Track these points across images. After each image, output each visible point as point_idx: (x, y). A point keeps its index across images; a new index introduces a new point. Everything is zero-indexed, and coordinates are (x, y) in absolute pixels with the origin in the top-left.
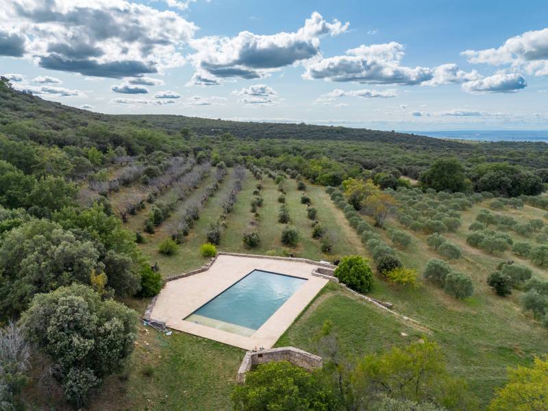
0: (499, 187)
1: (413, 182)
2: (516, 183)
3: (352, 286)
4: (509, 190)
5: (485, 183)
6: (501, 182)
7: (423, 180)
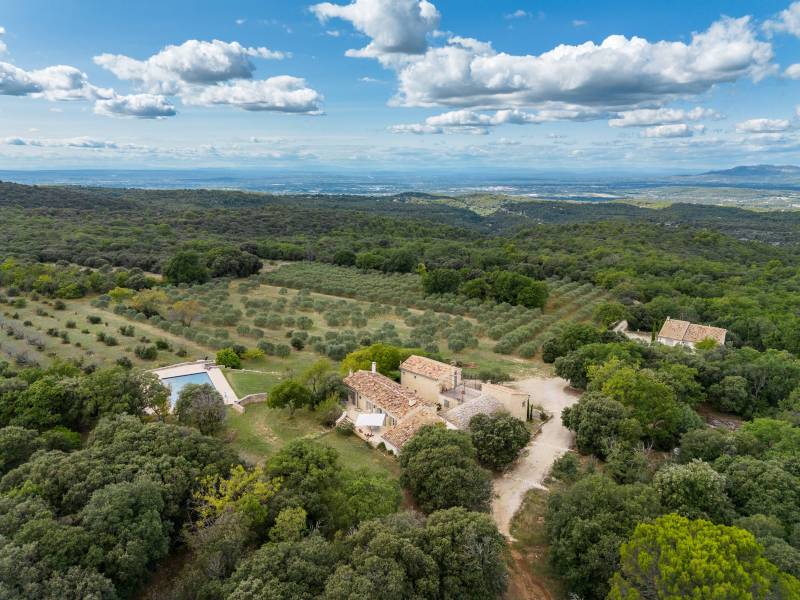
0: (230, 270)
1: (158, 277)
2: (242, 265)
3: (233, 367)
4: (238, 272)
5: (218, 268)
6: (231, 265)
7: (167, 274)
